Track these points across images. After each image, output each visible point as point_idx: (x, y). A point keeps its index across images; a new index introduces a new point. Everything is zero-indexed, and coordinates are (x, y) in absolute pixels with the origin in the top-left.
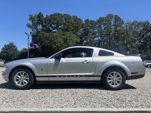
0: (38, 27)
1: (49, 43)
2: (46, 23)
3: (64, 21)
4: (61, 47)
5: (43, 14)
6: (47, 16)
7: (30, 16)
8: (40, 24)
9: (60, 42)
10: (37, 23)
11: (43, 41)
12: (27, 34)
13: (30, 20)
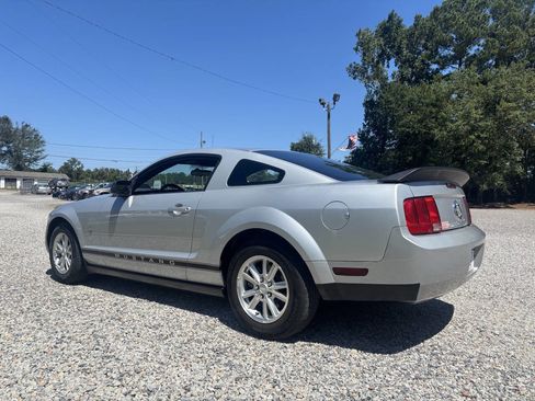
0: (385, 68)
1: (420, 121)
2: (411, 47)
3: (491, 21)
4: (471, 132)
5: (402, 17)
6: (417, 18)
7: (358, 35)
8: (389, 59)
9: (467, 116)
10: (380, 56)
11: (400, 118)
12: (323, 104)
13: (356, 49)
